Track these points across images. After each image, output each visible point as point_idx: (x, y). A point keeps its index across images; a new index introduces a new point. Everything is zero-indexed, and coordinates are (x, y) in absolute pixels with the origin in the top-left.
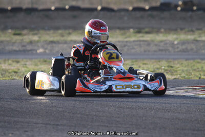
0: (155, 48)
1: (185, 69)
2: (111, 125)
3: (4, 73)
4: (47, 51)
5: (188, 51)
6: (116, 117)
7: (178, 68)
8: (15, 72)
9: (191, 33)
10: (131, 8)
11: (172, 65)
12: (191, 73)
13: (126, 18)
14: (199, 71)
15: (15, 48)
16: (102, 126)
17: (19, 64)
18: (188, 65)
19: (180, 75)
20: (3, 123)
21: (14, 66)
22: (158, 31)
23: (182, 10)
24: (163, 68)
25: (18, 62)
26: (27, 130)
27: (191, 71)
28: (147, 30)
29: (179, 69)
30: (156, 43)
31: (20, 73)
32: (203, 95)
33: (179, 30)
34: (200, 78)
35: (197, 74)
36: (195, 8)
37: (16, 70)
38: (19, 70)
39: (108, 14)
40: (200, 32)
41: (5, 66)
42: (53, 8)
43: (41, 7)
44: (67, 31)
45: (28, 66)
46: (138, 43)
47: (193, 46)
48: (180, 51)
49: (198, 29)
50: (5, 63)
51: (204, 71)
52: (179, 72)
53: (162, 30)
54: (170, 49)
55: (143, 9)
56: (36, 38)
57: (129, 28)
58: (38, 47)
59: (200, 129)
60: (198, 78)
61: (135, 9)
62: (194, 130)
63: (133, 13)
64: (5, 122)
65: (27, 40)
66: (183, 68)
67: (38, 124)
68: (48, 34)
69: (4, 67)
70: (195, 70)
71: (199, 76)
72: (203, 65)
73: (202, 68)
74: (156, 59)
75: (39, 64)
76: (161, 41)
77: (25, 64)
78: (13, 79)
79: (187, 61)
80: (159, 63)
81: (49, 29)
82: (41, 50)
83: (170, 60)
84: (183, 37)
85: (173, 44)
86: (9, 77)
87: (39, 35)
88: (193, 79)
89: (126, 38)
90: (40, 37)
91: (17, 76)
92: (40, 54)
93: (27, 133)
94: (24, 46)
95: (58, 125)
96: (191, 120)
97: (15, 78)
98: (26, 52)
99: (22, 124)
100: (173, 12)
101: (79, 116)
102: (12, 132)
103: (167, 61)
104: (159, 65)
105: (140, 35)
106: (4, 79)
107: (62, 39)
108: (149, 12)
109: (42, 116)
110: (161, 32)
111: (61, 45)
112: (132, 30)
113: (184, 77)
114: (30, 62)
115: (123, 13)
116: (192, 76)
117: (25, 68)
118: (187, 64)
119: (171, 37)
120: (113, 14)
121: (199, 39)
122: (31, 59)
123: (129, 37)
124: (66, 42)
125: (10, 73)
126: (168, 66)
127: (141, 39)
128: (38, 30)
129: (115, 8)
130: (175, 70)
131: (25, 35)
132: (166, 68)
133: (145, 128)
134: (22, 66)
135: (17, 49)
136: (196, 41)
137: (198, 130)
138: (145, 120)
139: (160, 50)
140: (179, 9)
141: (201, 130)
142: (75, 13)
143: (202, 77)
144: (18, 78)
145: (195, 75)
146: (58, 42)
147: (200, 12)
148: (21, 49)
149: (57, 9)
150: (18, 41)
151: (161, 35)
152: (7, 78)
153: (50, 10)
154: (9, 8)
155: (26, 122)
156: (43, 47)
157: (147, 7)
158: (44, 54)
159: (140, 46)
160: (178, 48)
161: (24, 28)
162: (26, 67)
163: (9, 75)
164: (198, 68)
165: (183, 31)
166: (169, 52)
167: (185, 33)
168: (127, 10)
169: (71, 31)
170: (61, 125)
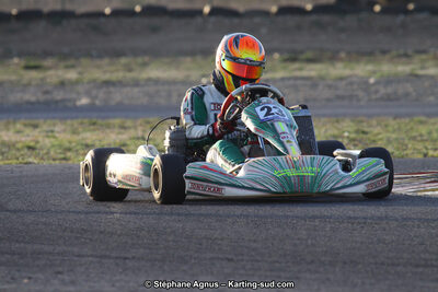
0: (327, 94)
1: (394, 136)
2: (240, 257)
3: (6, 149)
4: (97, 102)
5: (397, 99)
6: (250, 240)
7: (379, 134)
8: (30, 148)
9: (404, 59)
10: (274, 9)
11: (366, 129)
12: (406, 145)
13: (264, 31)
14: (422, 141)
15: (29, 96)
16: (222, 259)
17: (38, 130)
18: (399, 129)
20: (9, 256)
21: (28, 136)
22: (333, 58)
23: (383, 11)
24: (346, 134)
25: (35, 126)
26: (60, 269)
27: (406, 141)
28: (309, 54)
29: (380, 136)
30: (330, 82)
31: (41, 149)
32: (433, 190)
33: (378, 54)
34: (425, 155)
35: (420, 146)
36: (411, 6)
37: (32, 144)
38: (37, 142)
39: (227, 21)
40: (424, 57)
41: (8, 136)
42: (108, 11)
43: (81, 9)
44: (140, 60)
45: (57, 135)
46: (291, 82)
47: (409, 88)
48: (382, 99)
49: (419, 52)
50: (8, 130)
51: (434, 141)
52: (380, 143)
53: (343, 55)
54: (361, 94)
55: (300, 11)
56: (72, 75)
58: (78, 93)
59: (429, 263)
60: (420, 156)
61: (283, 11)
62: (417, 266)
63: (280, 19)
64: (13, 254)
65: (55, 80)
66: (389, 135)
67: (83, 256)
68: (98, 67)
69: (6, 139)
70: (414, 138)
71: (425, 151)
72: (431, 127)
73: (430, 133)
74: (329, 116)
75: (80, 130)
76: (341, 79)
77: (52, 131)
78: (26, 163)
79: (398, 120)
80: (336, 124)
81: (100, 56)
82: (84, 101)
83: (360, 118)
84: (387, 68)
85: (366, 83)
86: (18, 159)
87: (79, 69)
88: (412, 157)
90: (80, 73)
91: (35, 157)
93: (60, 276)
94: (46, 92)
95: (126, 258)
97: (30, 160)
98: (51, 107)
99: (51, 257)
100: (364, 15)
101: (171, 238)
102: (31, 275)
103: (353, 121)
104: (338, 129)
105: (297, 65)
106: (7, 162)
107: (128, 75)
108: (314, 17)
109: (91, 240)
110: (341, 60)
111: (126, 90)
112: (276, 56)
114: (63, 127)
115: (257, 20)
116: (409, 152)
117: (52, 140)
118: (396, 127)
119: (362, 70)
120: (236, 21)
121: (421, 72)
122: (63, 119)
123: (273, 70)
124: (136, 83)
125: (18, 149)
126: (357, 132)
127: (298, 74)
128: (77, 58)
129: (241, 8)
130: (373, 138)
131: (49, 68)
132: (353, 136)
133: (312, 262)
134: (44, 134)
135: (33, 99)
136: (414, 76)
137: (426, 266)
138: (313, 245)
139: (340, 98)
140: (377, 8)
141: (432, 266)
142: (156, 21)
143: (431, 153)
144: (36, 161)
145: (415, 149)
146: (120, 84)
147: (423, 16)
148: (42, 98)
149: (116, 13)
150: (34, 83)
151: (340, 65)
152: (14, 162)
153: (102, 14)
154: (14, 12)
155: (58, 254)
156: (88, 94)
157: (309, 7)
158: (91, 108)
159: (296, 88)
160: (377, 92)
161: (46, 54)
162: (54, 137)
163: (18, 154)
164: (421, 135)
165: (388, 56)
166: (359, 100)
167: (391, 60)
168: (266, 14)
169: (146, 59)
170: (134, 258)
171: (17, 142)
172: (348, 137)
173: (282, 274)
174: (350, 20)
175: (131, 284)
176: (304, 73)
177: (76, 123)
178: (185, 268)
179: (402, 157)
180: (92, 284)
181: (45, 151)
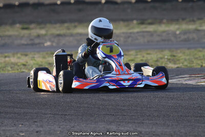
0: (157, 39)
1: (187, 58)
2: (117, 114)
3: (13, 66)
4: (54, 44)
7: (181, 56)
8: (24, 65)
9: (192, 23)
10: (133, 1)
11: (175, 55)
12: (193, 62)
13: (129, 10)
14: (201, 60)
15: (23, 42)
16: (108, 115)
17: (28, 57)
19: (183, 63)
20: (13, 115)
22: (160, 22)
23: (183, 1)
24: (166, 57)
25: (26, 55)
26: (36, 120)
27: (193, 60)
28: (150, 21)
29: (181, 58)
30: (159, 33)
31: (29, 65)
33: (181, 20)
34: (202, 66)
35: (199, 62)
37: (25, 63)
38: (27, 62)
39: (112, 7)
40: (201, 21)
42: (59, 2)
43: (47, 2)
44: (73, 24)
45: (36, 59)
46: (141, 34)
47: (195, 36)
48: (182, 41)
49: (199, 19)
50: (14, 56)
52: (181, 61)
53: (165, 21)
54: (173, 38)
56: (43, 32)
57: (132, 20)
58: (46, 40)
60: (199, 67)
62: (197, 117)
63: (136, 5)
64: (15, 113)
65: (35, 34)
66: (185, 57)
67: (46, 114)
68: (55, 28)
69: (13, 61)
70: (196, 58)
71: (201, 64)
73: (204, 56)
74: (159, 49)
75: (46, 56)
76: (164, 32)
77: (34, 57)
78: (22, 72)
79: (189, 50)
80: (162, 53)
81: (56, 23)
82: (48, 44)
83: (172, 50)
84: (185, 26)
85: (175, 34)
86: (18, 70)
87: (46, 29)
88: (195, 67)
89: (130, 29)
90: (47, 31)
91: (26, 69)
92: (48, 47)
93: (36, 123)
94: (32, 40)
95: (66, 115)
96: (193, 107)
97: (24, 70)
98: (34, 45)
99: (32, 115)
100: (174, 3)
101: (86, 106)
102: (22, 123)
103: (169, 51)
104: (162, 55)
105: (144, 26)
106: (14, 71)
107: (68, 31)
108: (152, 4)
109: (50, 107)
110: (164, 23)
111: (67, 38)
112: (135, 22)
113: (186, 66)
114: (38, 55)
115: (126, 6)
116: (194, 65)
117: (34, 62)
118: (189, 53)
119: (173, 27)
120: (116, 6)
121: (200, 28)
122: (39, 52)
123: (133, 28)
124: (72, 35)
125: (19, 66)
126: (171, 56)
127: (145, 30)
128: (45, 24)
130: (178, 59)
131: (33, 29)
132: (169, 57)
133: (150, 115)
134: (30, 59)
135: (25, 43)
136: (197, 30)
138: (149, 107)
139: (163, 40)
142: (81, 7)
143: (204, 65)
144: (26, 71)
145: (197, 63)
146: (64, 35)
147: (201, 3)
148: (30, 42)
149: (62, 3)
150: (26, 36)
151: (163, 26)
152: (16, 71)
153: (56, 4)
154: (17, 3)
155: (35, 113)
156: (50, 40)
158: (51, 47)
159: (144, 37)
160: (180, 37)
161: (31, 22)
163: (18, 68)
164: (200, 57)
165: (185, 21)
166: (172, 42)
167: (187, 23)
168: (130, 3)
169: (76, 24)
170: (69, 114)
171: (18, 63)
172: (167, 58)
173: (136, 121)
174: (168, 5)
175: (68, 127)
176: (148, 29)
177: (45, 53)
178: (92, 119)
179: (191, 67)
180: (50, 127)
181: (30, 66)
